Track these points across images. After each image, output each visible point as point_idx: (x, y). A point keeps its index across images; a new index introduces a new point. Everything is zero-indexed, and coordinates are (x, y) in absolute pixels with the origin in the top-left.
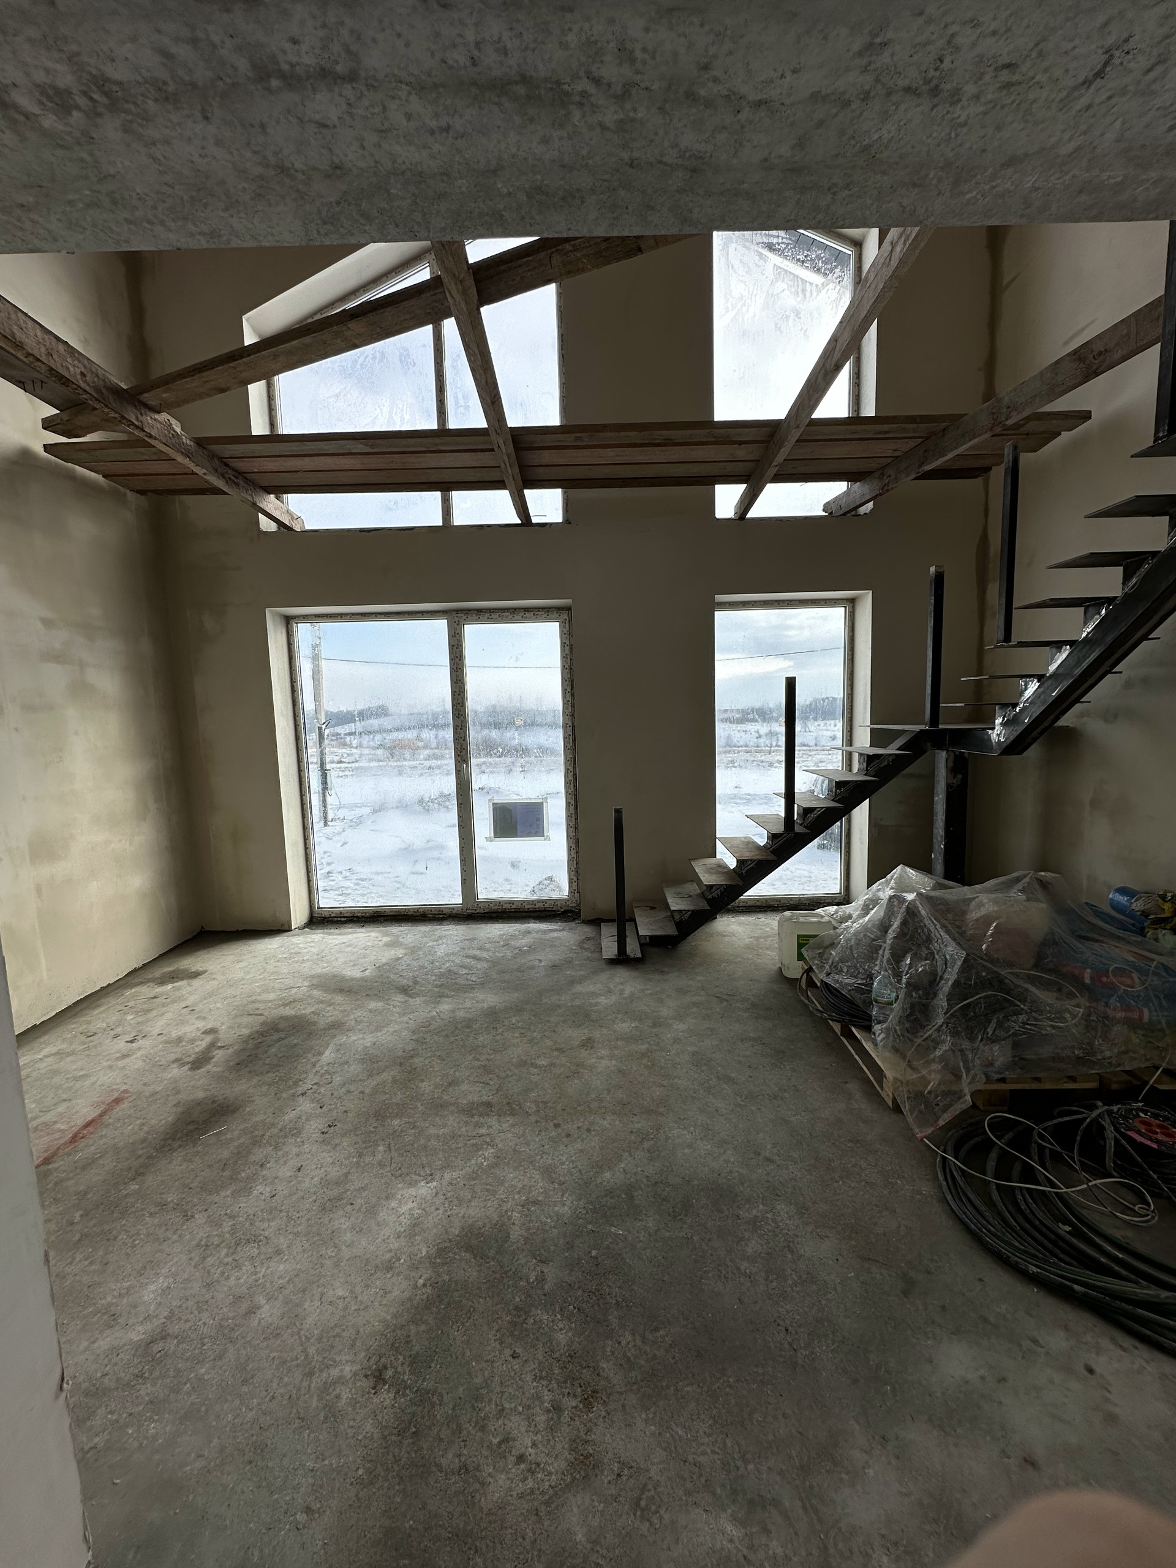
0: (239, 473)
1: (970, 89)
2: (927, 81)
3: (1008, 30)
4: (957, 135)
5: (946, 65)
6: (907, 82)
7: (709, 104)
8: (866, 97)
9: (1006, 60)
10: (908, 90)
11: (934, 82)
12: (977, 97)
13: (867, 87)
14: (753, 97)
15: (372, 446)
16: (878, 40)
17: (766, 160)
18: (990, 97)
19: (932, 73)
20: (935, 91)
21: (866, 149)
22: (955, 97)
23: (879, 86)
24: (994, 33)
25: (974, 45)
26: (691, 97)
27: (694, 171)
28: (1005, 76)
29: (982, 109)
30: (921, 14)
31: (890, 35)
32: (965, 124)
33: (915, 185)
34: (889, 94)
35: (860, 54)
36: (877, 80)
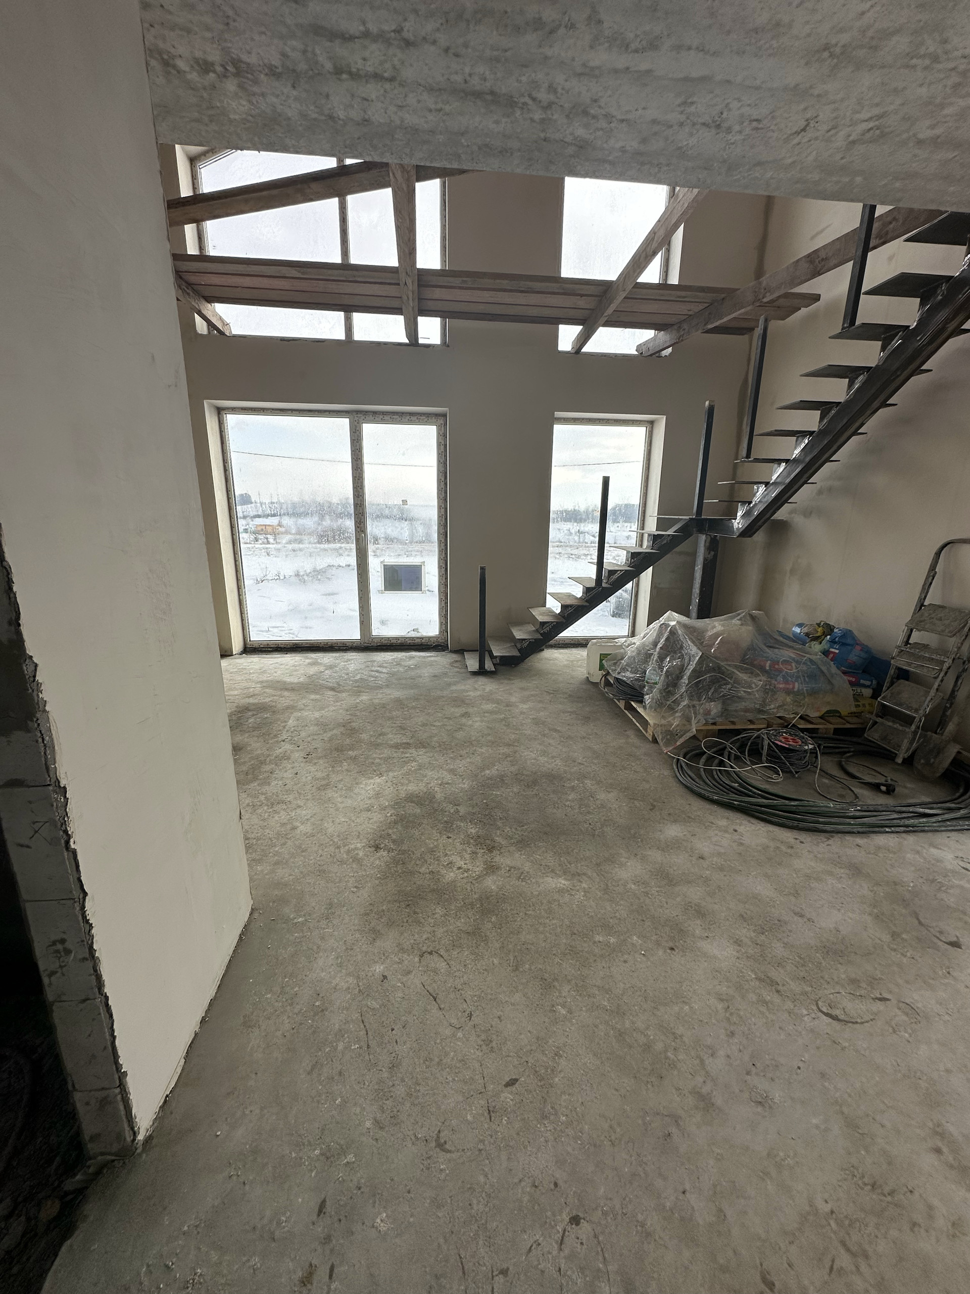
0: (189, 284)
1: (737, 128)
2: (714, 122)
3: (756, 105)
4: (729, 148)
5: (724, 115)
6: (703, 121)
7: (594, 117)
8: (681, 124)
9: (756, 117)
10: (704, 124)
11: (718, 123)
12: (740, 132)
13: (682, 120)
14: (619, 117)
15: (303, 273)
16: (689, 101)
17: (623, 147)
18: (747, 133)
19: (717, 118)
20: (718, 126)
21: (680, 148)
22: (729, 130)
23: (689, 121)
24: (749, 105)
25: (739, 109)
26: (585, 113)
27: (581, 147)
28: (755, 124)
29: (743, 137)
30: (712, 92)
31: (695, 99)
32: (734, 143)
33: (706, 169)
34: (694, 124)
35: (679, 105)
36: (688, 118)
